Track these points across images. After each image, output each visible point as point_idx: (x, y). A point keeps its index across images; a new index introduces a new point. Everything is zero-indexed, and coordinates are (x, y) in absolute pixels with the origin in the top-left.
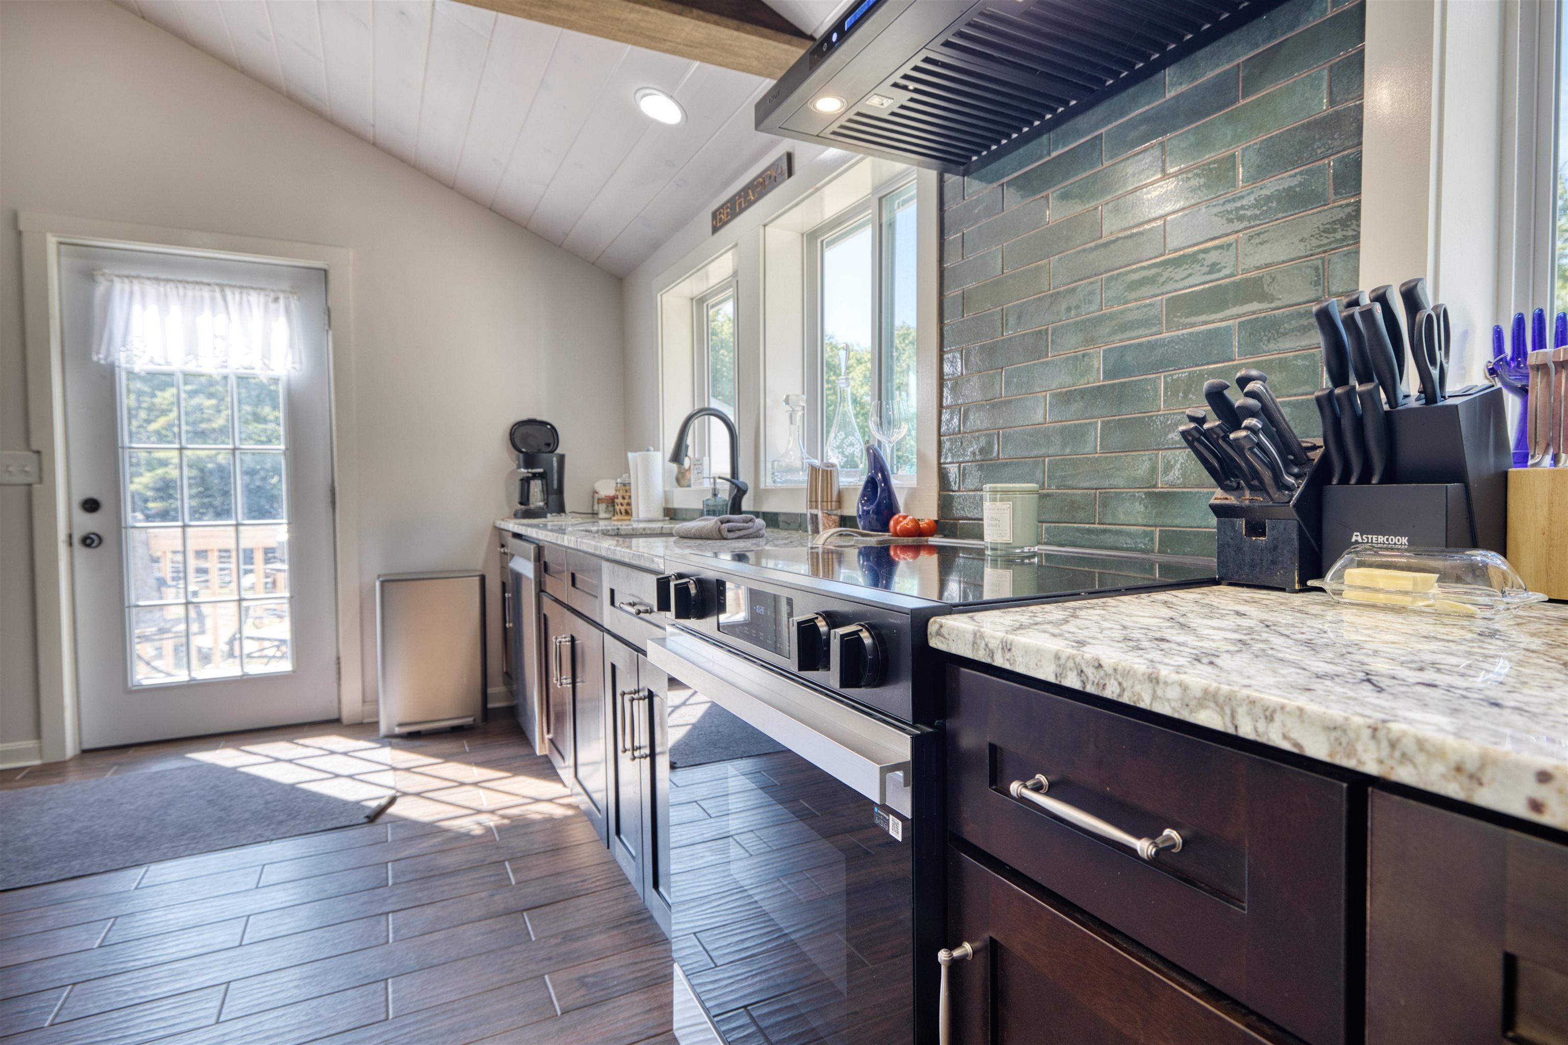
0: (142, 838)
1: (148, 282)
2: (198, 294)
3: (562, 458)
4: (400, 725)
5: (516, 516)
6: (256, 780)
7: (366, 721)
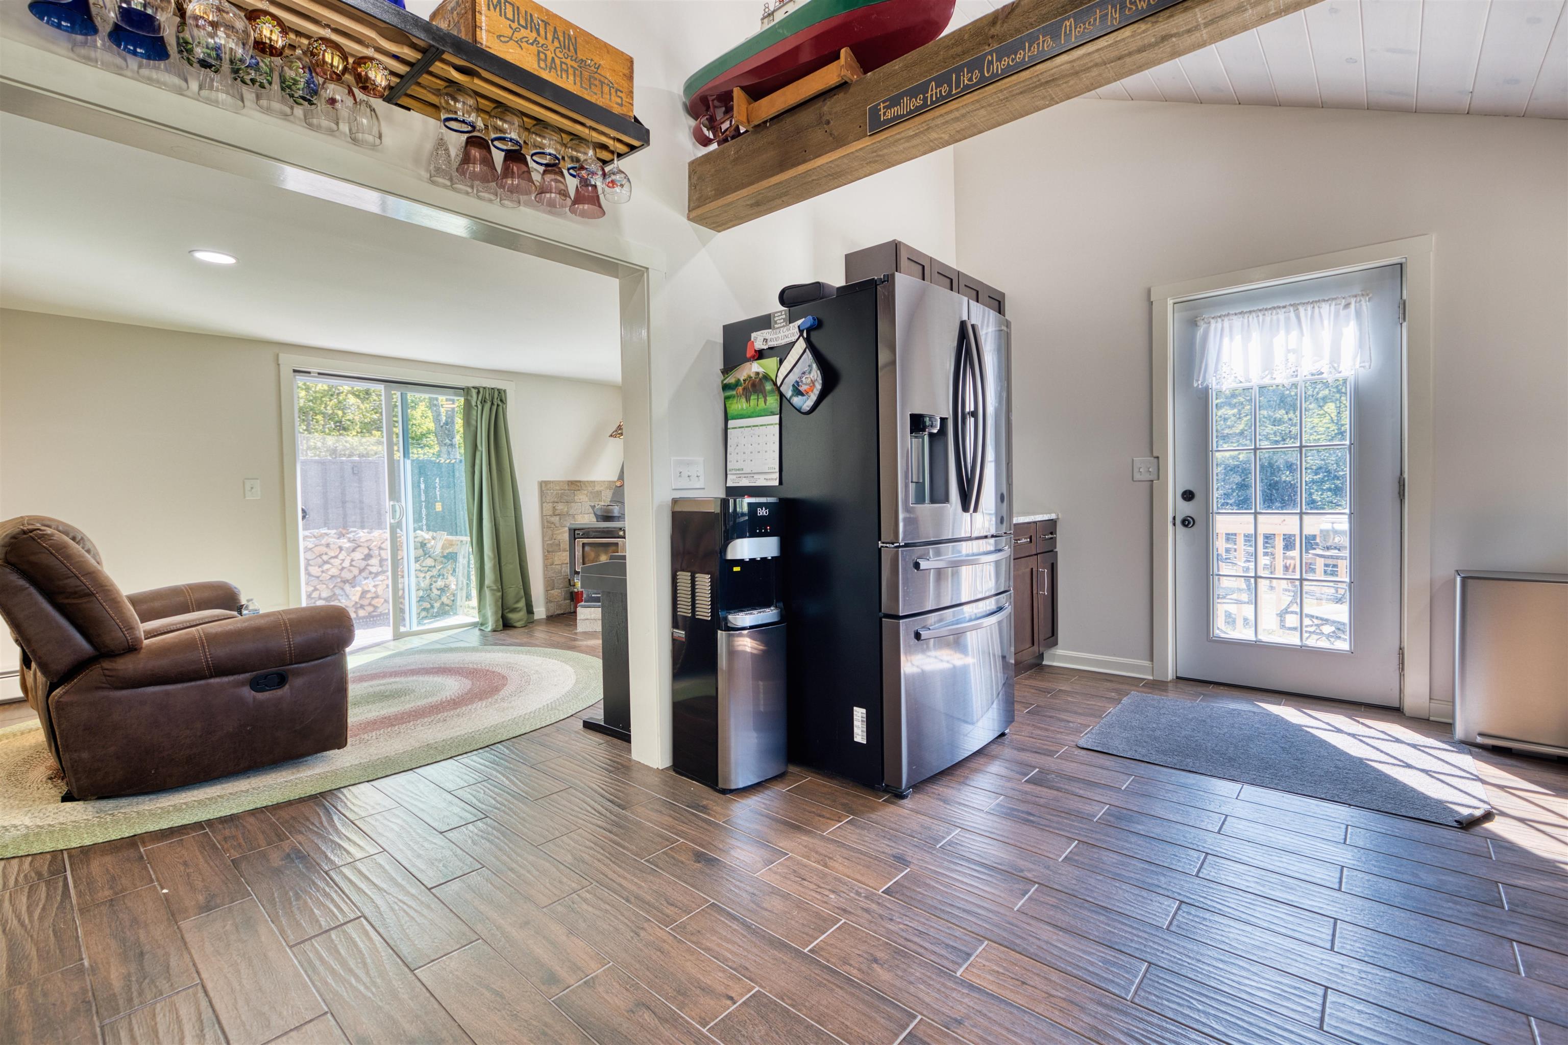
2: (1275, 317)
4: (1481, 734)
6: (1323, 743)
7: (1432, 718)
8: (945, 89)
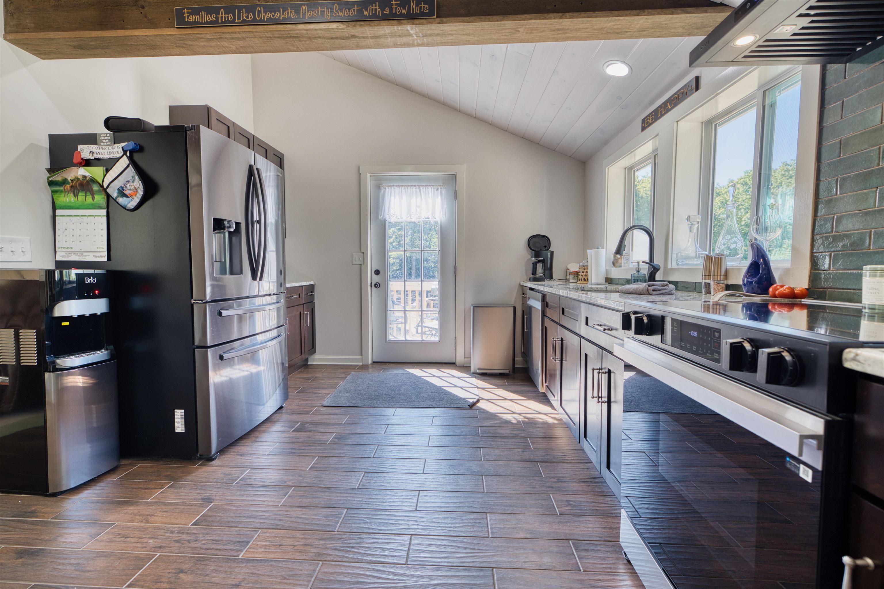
0: (393, 397)
1: (396, 187)
2: (411, 190)
3: (552, 253)
4: (479, 369)
5: (530, 280)
6: (428, 383)
7: (465, 365)
8: (230, 17)
